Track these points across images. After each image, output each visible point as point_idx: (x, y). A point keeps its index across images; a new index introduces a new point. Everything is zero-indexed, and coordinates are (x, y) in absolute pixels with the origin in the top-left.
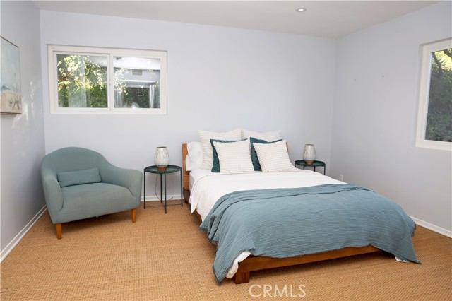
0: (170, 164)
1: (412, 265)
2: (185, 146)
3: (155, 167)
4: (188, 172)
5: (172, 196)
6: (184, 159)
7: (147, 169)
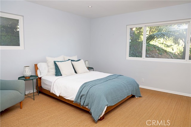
0: (32, 75)
1: (140, 98)
2: (36, 65)
3: (24, 77)
4: (40, 78)
5: (30, 91)
6: (36, 72)
7: (19, 78)
